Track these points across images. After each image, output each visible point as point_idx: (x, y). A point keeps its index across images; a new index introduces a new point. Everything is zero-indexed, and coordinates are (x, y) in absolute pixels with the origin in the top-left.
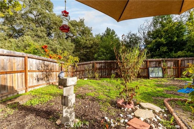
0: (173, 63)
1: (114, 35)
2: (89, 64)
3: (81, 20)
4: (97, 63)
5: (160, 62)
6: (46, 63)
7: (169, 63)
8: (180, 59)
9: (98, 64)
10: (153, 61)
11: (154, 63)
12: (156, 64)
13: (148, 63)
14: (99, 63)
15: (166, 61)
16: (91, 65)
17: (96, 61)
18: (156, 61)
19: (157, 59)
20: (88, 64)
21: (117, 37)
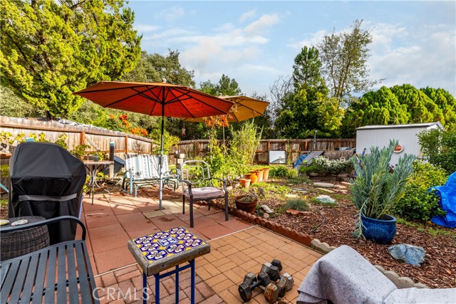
0: (298, 145)
1: (235, 90)
2: (189, 143)
3: (172, 53)
4: (200, 143)
5: (283, 144)
6: (139, 142)
7: (295, 145)
8: (306, 141)
9: (202, 145)
10: (275, 142)
11: (277, 145)
12: (278, 146)
13: (269, 144)
14: (204, 143)
15: (291, 142)
16: (191, 145)
17: (200, 140)
18: (279, 142)
19: (280, 140)
20: (187, 144)
21: (240, 94)
